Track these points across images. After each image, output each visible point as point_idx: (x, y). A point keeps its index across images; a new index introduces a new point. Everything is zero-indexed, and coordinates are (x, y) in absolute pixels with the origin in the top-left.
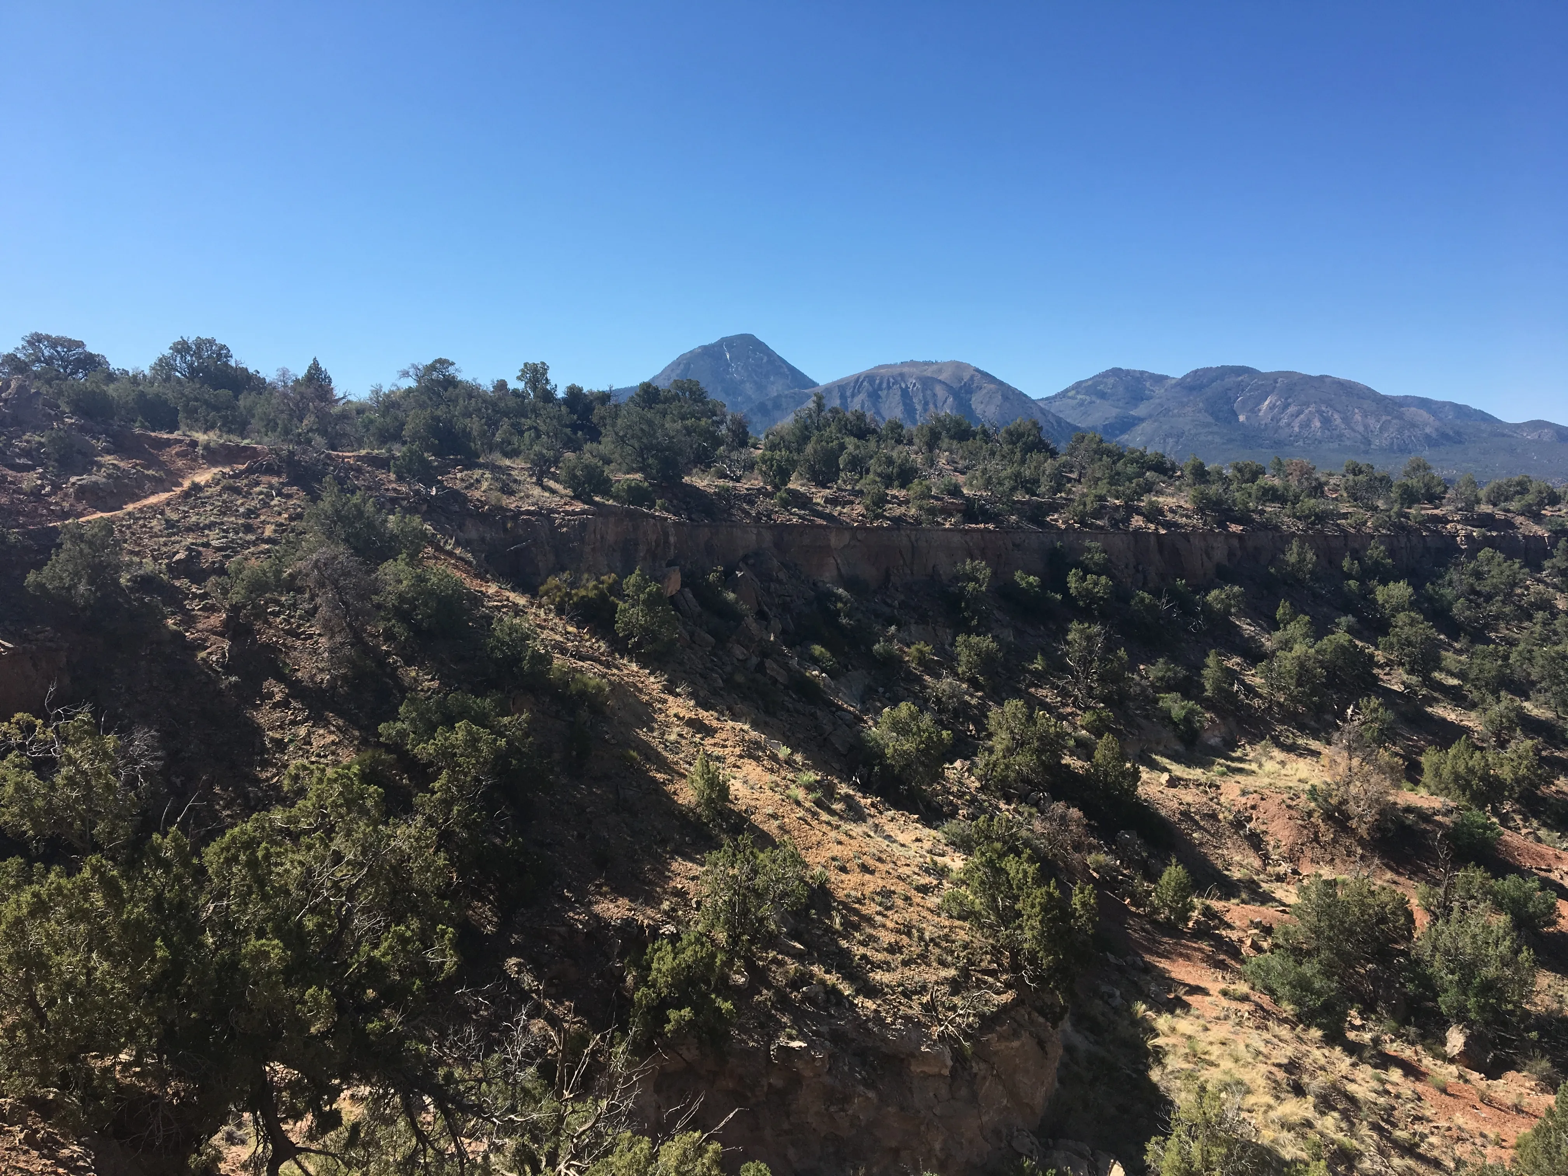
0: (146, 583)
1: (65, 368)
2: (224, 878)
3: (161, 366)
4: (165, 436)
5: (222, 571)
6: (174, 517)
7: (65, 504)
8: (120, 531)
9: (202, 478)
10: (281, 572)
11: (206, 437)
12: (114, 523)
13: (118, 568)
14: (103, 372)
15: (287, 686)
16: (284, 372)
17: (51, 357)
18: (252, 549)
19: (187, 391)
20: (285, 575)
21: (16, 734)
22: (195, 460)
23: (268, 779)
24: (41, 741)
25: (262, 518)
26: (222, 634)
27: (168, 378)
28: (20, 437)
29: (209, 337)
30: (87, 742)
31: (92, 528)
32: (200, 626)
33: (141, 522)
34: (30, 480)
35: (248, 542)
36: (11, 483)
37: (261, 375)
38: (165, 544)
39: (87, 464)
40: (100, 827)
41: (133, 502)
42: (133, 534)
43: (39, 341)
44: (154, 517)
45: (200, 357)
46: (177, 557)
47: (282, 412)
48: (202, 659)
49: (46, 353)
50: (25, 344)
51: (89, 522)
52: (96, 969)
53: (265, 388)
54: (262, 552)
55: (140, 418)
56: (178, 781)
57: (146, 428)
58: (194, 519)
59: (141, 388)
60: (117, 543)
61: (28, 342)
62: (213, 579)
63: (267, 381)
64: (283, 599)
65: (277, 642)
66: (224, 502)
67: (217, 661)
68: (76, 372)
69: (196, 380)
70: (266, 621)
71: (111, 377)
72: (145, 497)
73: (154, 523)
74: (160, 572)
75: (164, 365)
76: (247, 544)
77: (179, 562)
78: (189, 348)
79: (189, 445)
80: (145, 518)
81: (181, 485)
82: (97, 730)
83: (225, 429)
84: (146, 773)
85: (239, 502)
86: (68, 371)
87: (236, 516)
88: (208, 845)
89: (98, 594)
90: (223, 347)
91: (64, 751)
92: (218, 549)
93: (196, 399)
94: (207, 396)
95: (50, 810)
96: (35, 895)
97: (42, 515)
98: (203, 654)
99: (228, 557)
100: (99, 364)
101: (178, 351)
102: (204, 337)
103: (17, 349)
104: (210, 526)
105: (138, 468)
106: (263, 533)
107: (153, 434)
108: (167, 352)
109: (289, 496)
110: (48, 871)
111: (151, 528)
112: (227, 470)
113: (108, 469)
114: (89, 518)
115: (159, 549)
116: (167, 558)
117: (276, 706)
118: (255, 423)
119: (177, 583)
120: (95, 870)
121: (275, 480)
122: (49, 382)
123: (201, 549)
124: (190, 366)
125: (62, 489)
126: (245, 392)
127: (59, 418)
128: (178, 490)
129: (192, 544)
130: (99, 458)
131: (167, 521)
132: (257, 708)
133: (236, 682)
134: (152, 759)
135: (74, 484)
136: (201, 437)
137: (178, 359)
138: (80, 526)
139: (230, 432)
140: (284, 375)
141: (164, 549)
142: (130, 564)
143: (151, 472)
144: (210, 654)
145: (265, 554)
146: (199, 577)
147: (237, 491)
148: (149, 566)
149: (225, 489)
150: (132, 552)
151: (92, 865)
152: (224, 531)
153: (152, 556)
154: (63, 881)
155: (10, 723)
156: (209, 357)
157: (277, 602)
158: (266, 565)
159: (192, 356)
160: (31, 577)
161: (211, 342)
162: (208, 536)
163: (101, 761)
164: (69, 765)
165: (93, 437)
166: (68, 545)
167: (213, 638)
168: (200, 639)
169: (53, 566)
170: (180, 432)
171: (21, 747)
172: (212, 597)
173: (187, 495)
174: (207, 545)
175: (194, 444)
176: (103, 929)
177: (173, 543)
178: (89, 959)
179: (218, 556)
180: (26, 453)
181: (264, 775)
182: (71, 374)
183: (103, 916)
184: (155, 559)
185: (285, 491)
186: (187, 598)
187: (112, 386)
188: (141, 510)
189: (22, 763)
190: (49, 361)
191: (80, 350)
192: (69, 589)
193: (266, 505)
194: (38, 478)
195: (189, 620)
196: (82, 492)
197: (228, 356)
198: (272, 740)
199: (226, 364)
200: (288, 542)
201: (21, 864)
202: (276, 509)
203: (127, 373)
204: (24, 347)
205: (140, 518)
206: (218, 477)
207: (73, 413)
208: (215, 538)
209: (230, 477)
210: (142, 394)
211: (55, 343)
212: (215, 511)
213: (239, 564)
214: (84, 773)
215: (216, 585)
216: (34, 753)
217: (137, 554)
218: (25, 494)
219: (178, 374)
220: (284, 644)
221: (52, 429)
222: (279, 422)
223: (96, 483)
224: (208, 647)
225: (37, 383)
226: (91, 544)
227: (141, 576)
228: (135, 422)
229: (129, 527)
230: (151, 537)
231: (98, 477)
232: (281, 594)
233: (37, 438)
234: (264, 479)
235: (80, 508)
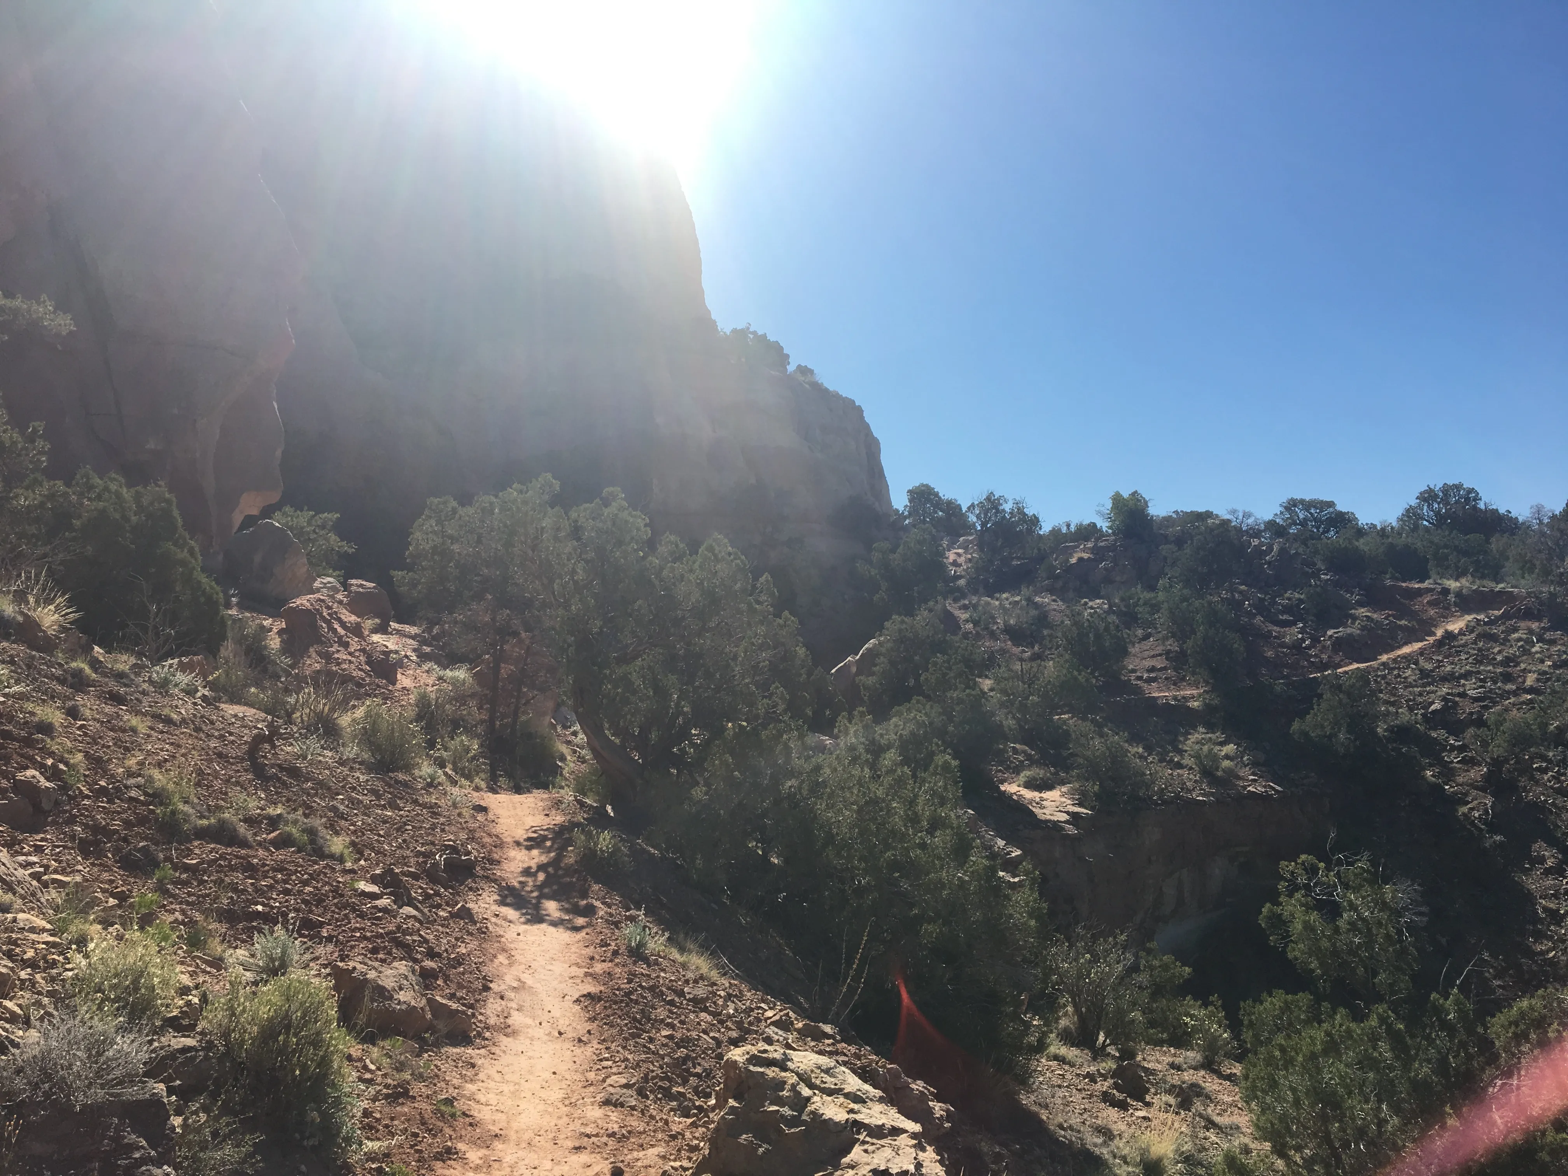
0: (1403, 733)
1: (1318, 528)
2: (1514, 1055)
3: (1409, 517)
4: (1416, 586)
5: (1480, 723)
6: (1429, 666)
7: (1323, 656)
8: (1376, 681)
9: (1455, 626)
10: (1547, 725)
11: (1458, 584)
12: (1369, 673)
13: (1376, 717)
14: (1353, 528)
15: (1560, 851)
16: (1539, 509)
17: (1306, 519)
18: (1512, 700)
19: (1436, 540)
20: (1552, 727)
21: (1301, 875)
22: (1447, 608)
23: (1542, 953)
24: (1324, 884)
25: (1523, 666)
26: (1483, 789)
27: (1416, 527)
28: (1282, 595)
29: (1457, 482)
30: (1367, 889)
31: (1350, 678)
32: (1460, 780)
33: (1396, 672)
34: (1293, 634)
35: (1509, 692)
36: (1275, 637)
37: (1513, 515)
38: (1420, 694)
39: (1342, 617)
40: (1382, 977)
41: (1387, 652)
42: (1388, 684)
43: (1295, 506)
44: (1408, 667)
45: (1447, 503)
46: (1433, 707)
47: (1540, 551)
48: (1464, 814)
49: (1301, 516)
50: (1283, 509)
51: (1346, 672)
52: (1387, 1122)
53: (1519, 529)
54: (1523, 703)
55: (1390, 570)
56: (1444, 941)
57: (1397, 579)
58: (1448, 668)
59: (1390, 540)
60: (1373, 693)
61: (1286, 508)
62: (1471, 731)
63: (1521, 519)
64: (1551, 754)
65: (1546, 801)
66: (1480, 650)
67: (1480, 817)
68: (1328, 531)
69: (1444, 527)
70: (1532, 778)
71: (1360, 532)
72: (1399, 647)
73: (1409, 672)
74: (1416, 723)
75: (1411, 515)
76: (1507, 694)
77: (1434, 712)
78: (1437, 496)
79: (1440, 593)
80: (1399, 668)
81: (1434, 634)
82: (1376, 879)
83: (1479, 575)
84: (1410, 926)
85: (1496, 650)
86: (1321, 530)
87: (1494, 665)
88: (1493, 1016)
89: (1358, 743)
90: (1472, 490)
91: (1346, 897)
92: (1476, 700)
93: (1446, 546)
94: (1457, 543)
95: (1335, 953)
96: (1328, 1034)
97: (1304, 667)
98: (1464, 809)
99: (1486, 708)
100: (1349, 521)
101: (1425, 500)
102: (1450, 482)
103: (1276, 515)
104: (1467, 675)
105: (1391, 618)
106: (1524, 682)
107: (1404, 585)
108: (1414, 502)
109: (1552, 642)
110: (1335, 1013)
111: (1406, 678)
112: (1481, 617)
113: (1362, 621)
114: (1346, 669)
115: (1414, 700)
116: (1422, 708)
117: (1548, 872)
118: (1509, 566)
119: (1434, 734)
120: (1383, 1020)
121: (1535, 626)
122: (1304, 543)
123: (1457, 699)
124: (1437, 513)
125: (1320, 642)
126: (1497, 535)
127: (1316, 575)
128: (1431, 639)
129: (1448, 694)
130: (1353, 611)
131: (1422, 671)
132: (1527, 872)
133: (1501, 842)
134: (1414, 914)
135: (1331, 636)
136: (1453, 585)
137: (1425, 507)
138: (1338, 677)
139: (1483, 577)
140: (1539, 512)
141: (1420, 699)
142: (1387, 714)
143: (1403, 622)
144: (1472, 809)
145: (1527, 705)
146: (1456, 729)
147: (1493, 638)
148: (1405, 716)
149: (1480, 636)
150: (1387, 702)
151: (1378, 1014)
152: (1481, 680)
153: (1408, 706)
154: (1353, 1025)
155: (1297, 864)
156: (1457, 502)
157: (1544, 758)
158: (1530, 716)
159: (1439, 503)
160: (1296, 726)
161: (1458, 487)
162: (1464, 685)
163: (1380, 911)
164: (1350, 911)
165: (1347, 591)
166: (1327, 695)
167: (1474, 792)
168: (1461, 793)
169: (1316, 715)
170: (1431, 581)
171: (1307, 887)
172: (1471, 751)
173: (1440, 643)
174: (1463, 695)
175: (1446, 591)
176: (1391, 1082)
177: (1428, 693)
178: (1379, 1109)
179: (1476, 707)
180: (1287, 610)
181: (1539, 948)
182: (1324, 532)
183: (1391, 1068)
184: (1411, 709)
185: (1548, 636)
186: (1445, 750)
187: (1362, 540)
188: (1395, 660)
189: (1307, 903)
190: (1304, 523)
191: (1331, 510)
192: (1330, 737)
193: (1526, 652)
194: (1299, 633)
195: (1448, 773)
196: (1338, 644)
197: (1477, 498)
198: (1545, 909)
199: (1475, 508)
200: (1554, 692)
201: (1310, 1000)
202: (1537, 656)
203: (1375, 526)
204: (1281, 513)
205: (1394, 669)
206: (1472, 624)
207: (1329, 570)
208: (1472, 689)
209: (1486, 623)
210: (1392, 546)
211: (1308, 505)
212: (1470, 660)
213: (1500, 715)
214: (1364, 920)
215: (1476, 737)
216: (1318, 895)
217: (1393, 704)
218: (1288, 648)
219: (1425, 523)
220: (1553, 804)
221: (1311, 585)
222: (1538, 563)
223: (1351, 635)
224: (1468, 803)
225: (1296, 545)
226: (1349, 694)
227: (1397, 726)
228: (1386, 573)
229: (1384, 677)
230: (1406, 687)
231: (1353, 630)
232: (1548, 749)
233: (1297, 595)
234: (1523, 624)
235: (1337, 659)
